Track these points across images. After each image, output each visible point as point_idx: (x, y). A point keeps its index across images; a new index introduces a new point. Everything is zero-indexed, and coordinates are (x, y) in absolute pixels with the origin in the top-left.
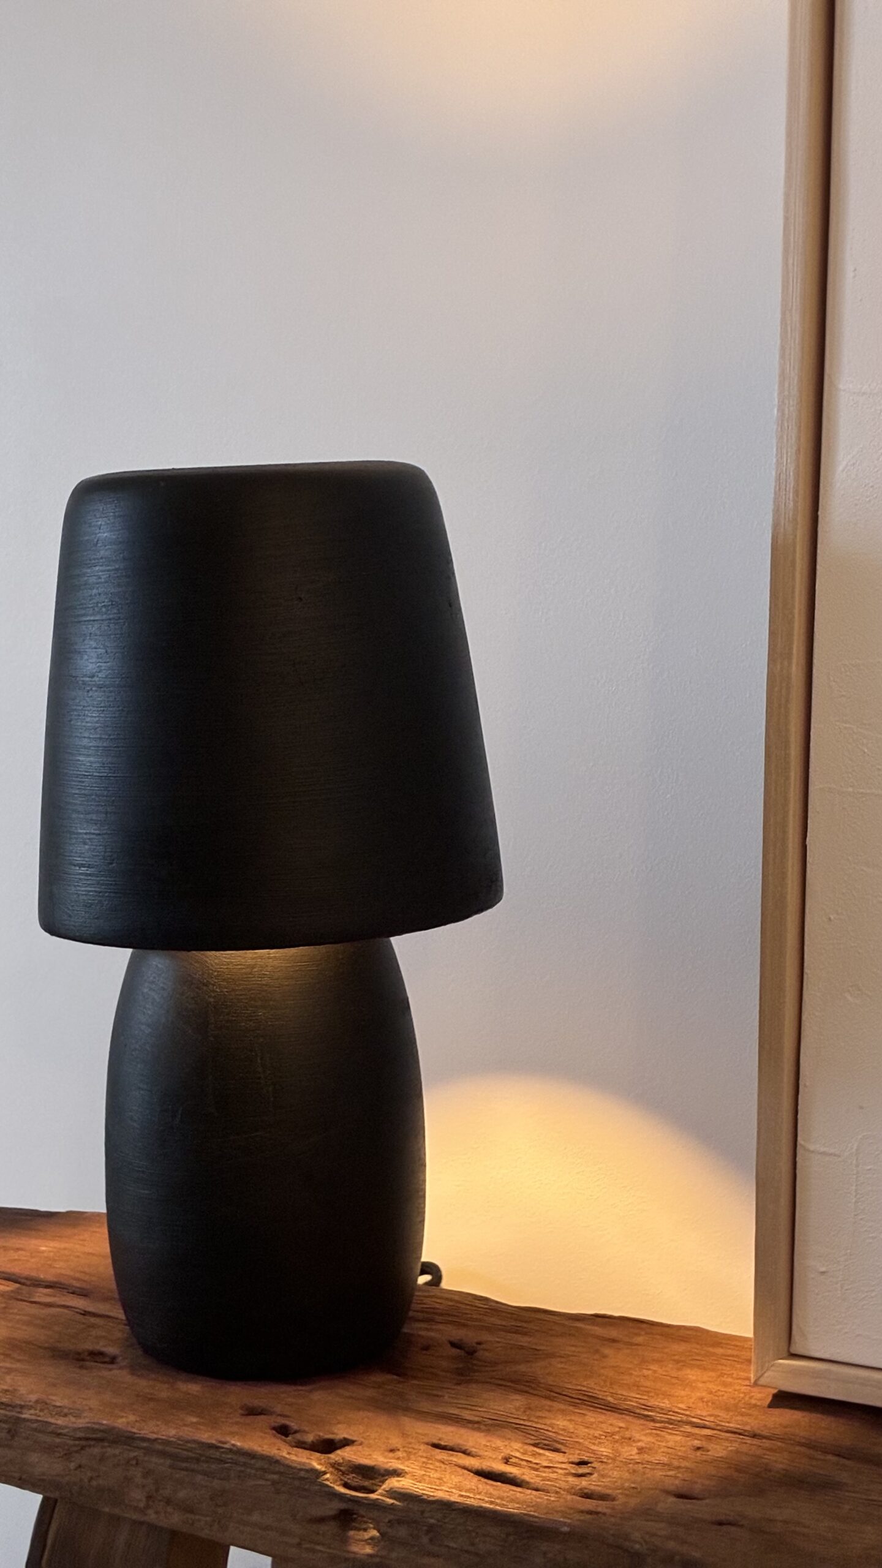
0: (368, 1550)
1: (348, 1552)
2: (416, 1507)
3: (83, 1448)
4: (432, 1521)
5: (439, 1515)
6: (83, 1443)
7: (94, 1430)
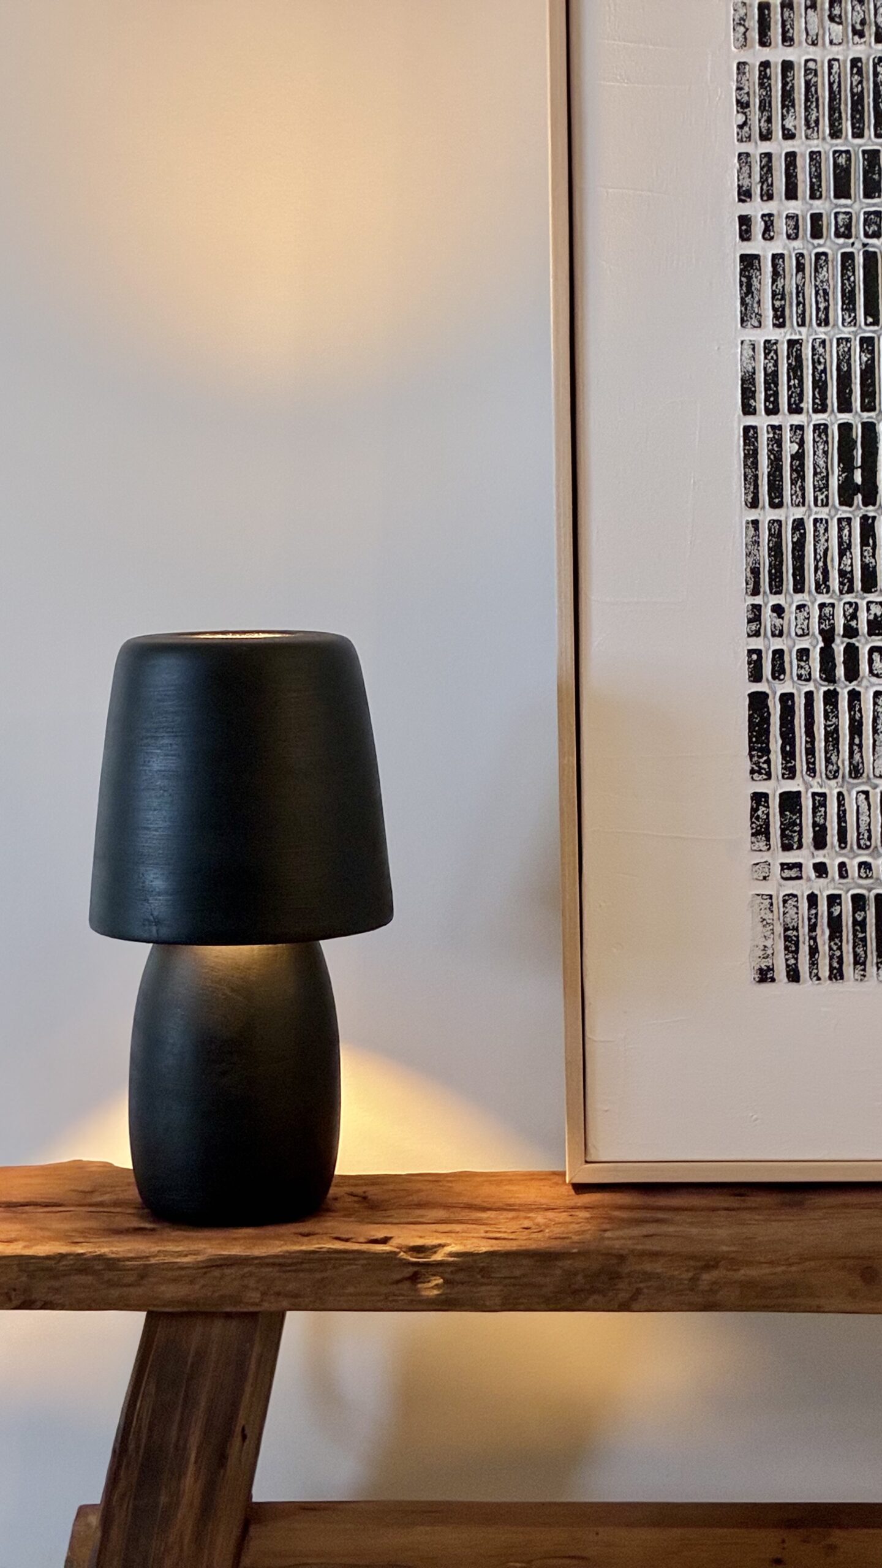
0: (436, 1292)
1: (422, 1296)
2: (469, 1259)
3: (205, 1273)
4: (482, 1265)
5: (488, 1260)
6: (204, 1270)
7: (214, 1260)
